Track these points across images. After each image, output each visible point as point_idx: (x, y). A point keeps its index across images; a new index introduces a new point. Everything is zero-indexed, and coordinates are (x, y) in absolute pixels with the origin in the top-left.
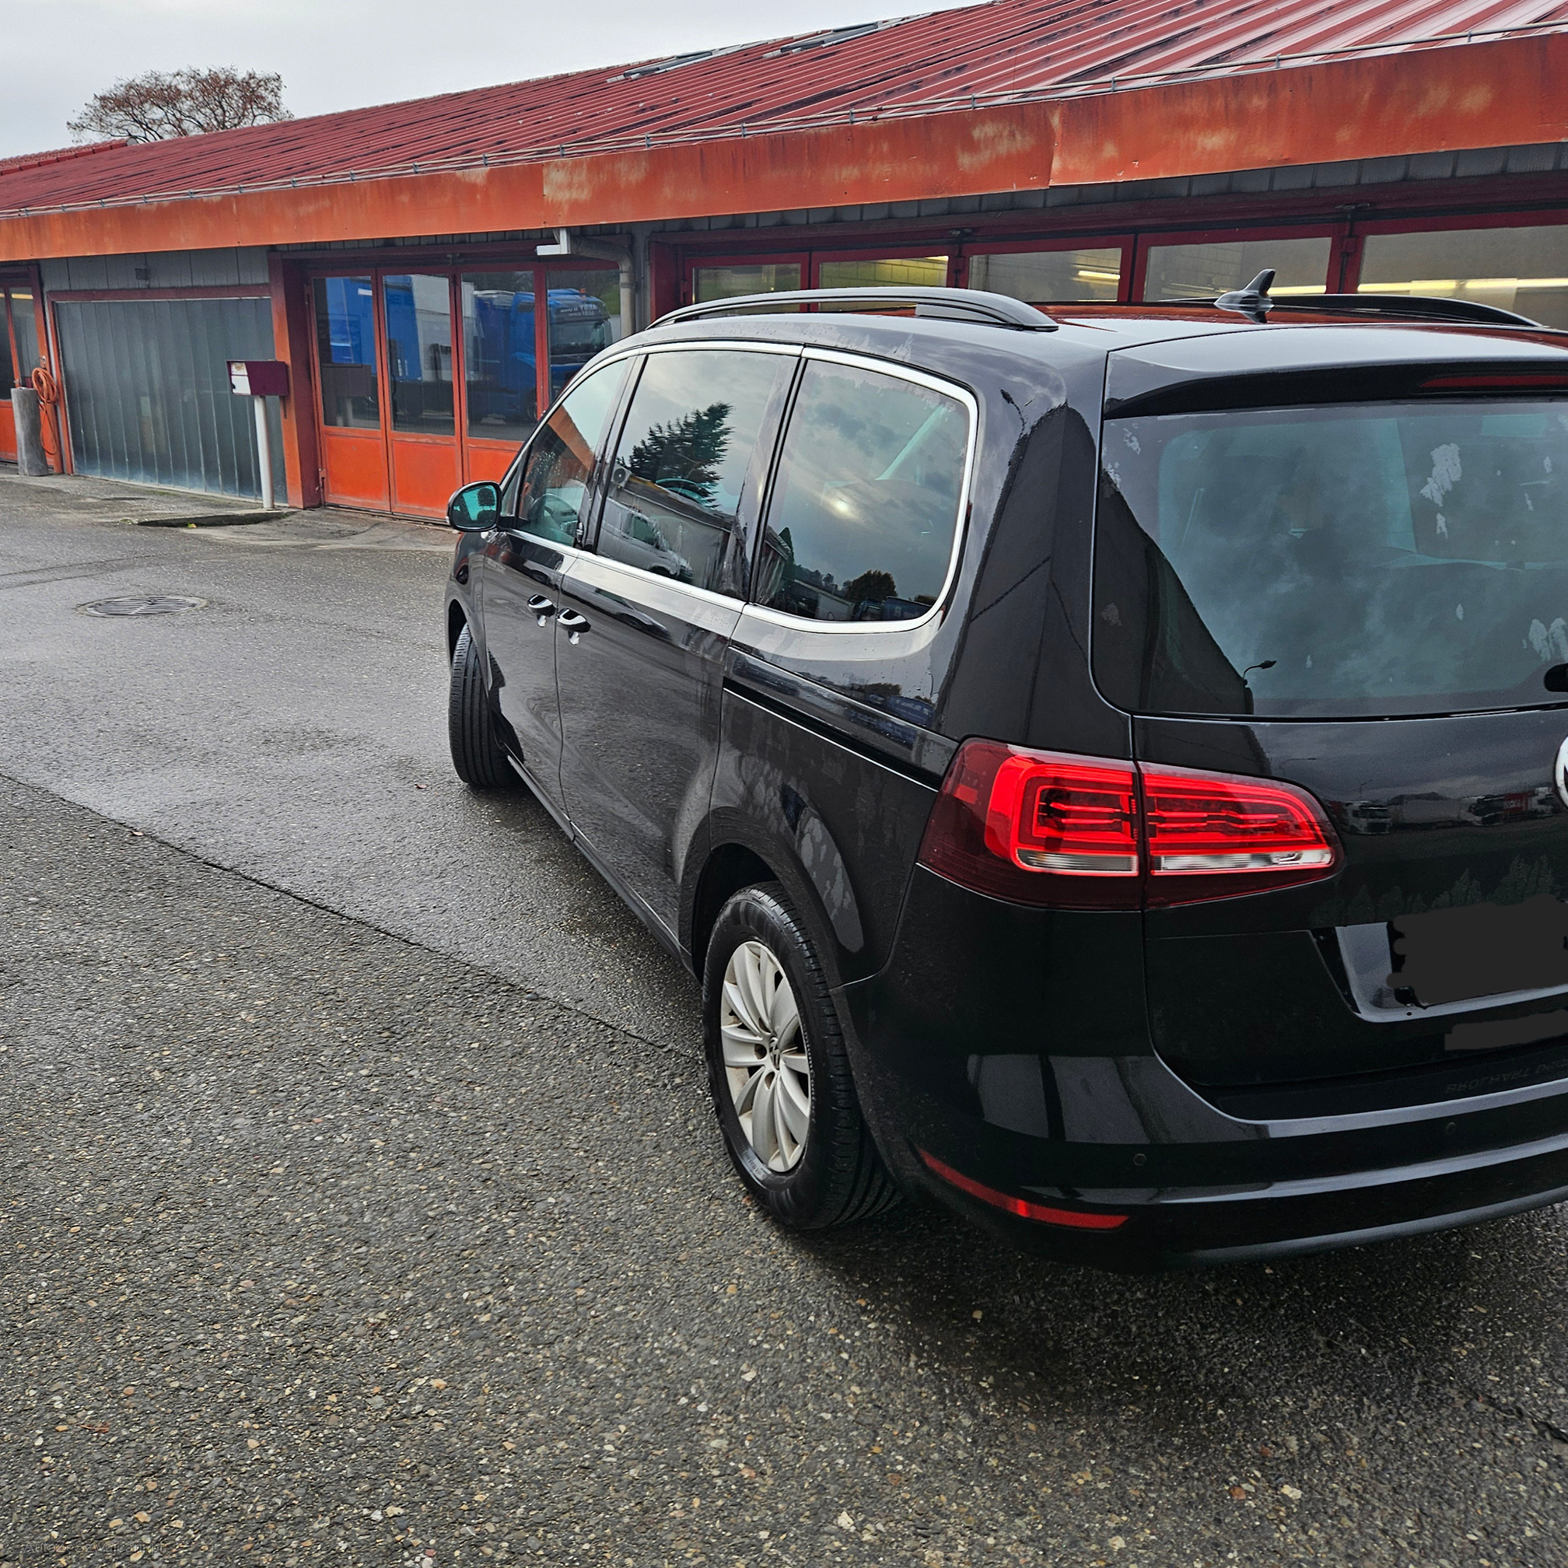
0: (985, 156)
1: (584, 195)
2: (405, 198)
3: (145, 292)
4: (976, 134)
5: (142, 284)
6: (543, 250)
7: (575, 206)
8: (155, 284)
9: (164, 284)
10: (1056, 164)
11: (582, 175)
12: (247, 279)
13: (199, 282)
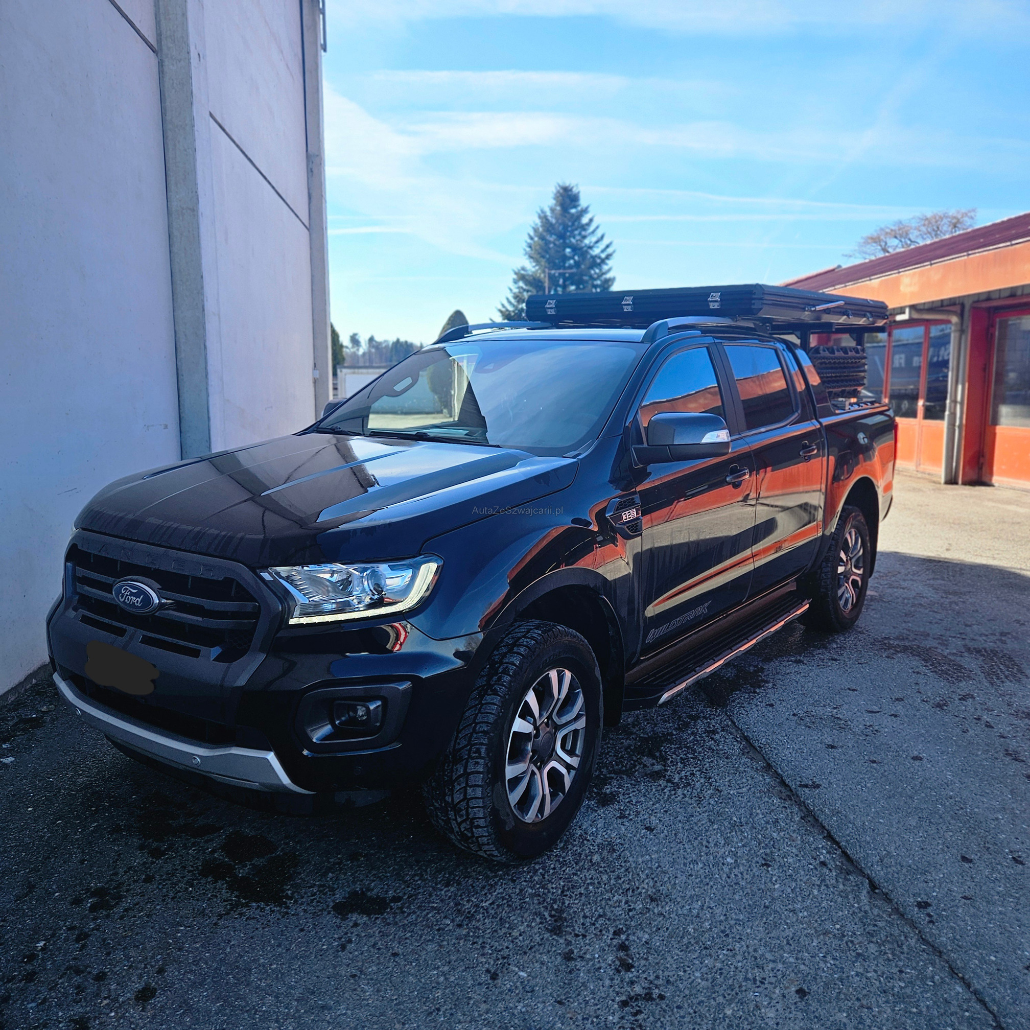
1: (914, 289)
6: (899, 318)
7: (913, 294)
11: (916, 279)
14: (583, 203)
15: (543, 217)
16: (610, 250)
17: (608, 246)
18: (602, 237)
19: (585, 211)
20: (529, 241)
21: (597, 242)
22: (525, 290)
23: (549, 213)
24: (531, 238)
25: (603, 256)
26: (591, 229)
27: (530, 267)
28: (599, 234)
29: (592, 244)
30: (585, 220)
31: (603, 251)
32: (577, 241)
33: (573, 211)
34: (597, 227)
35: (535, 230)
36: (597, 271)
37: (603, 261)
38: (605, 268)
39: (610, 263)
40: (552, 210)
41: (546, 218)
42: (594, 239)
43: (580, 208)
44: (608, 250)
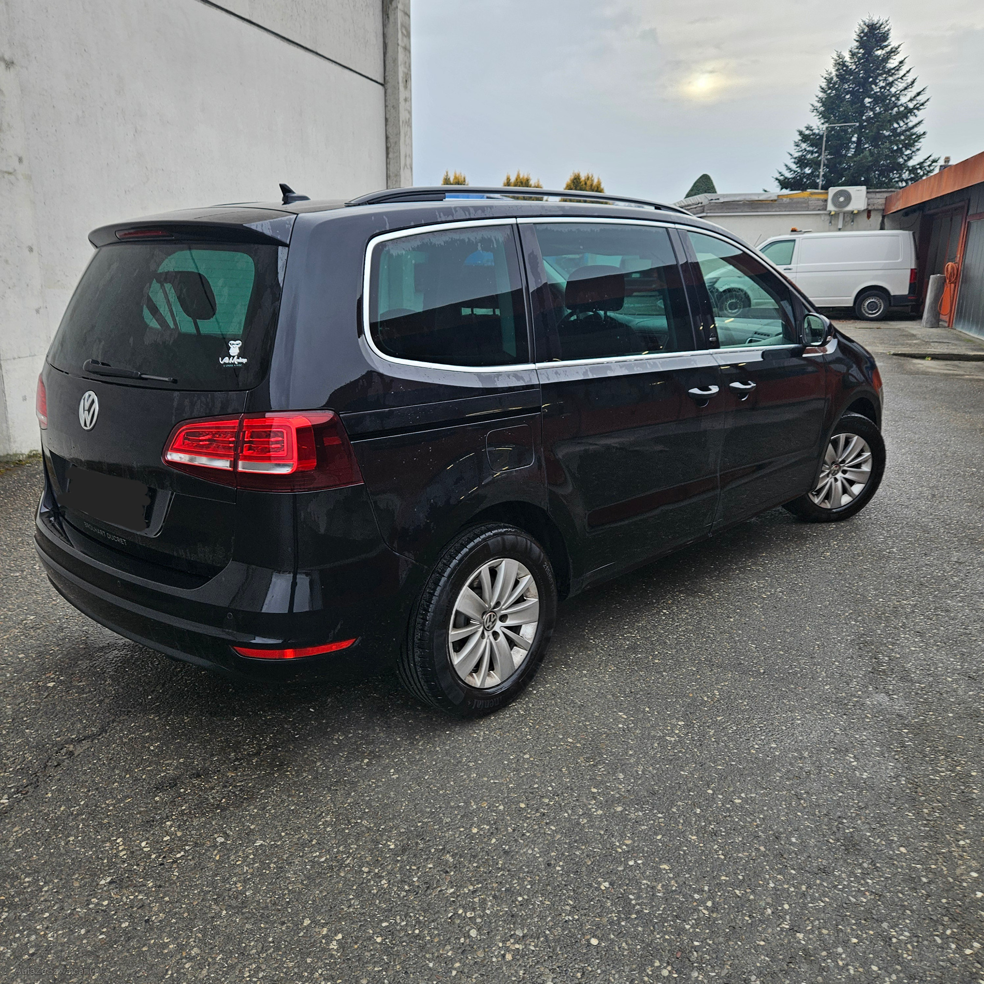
14: (893, 41)
15: (841, 64)
16: (921, 98)
17: (919, 94)
18: (913, 82)
19: (894, 51)
20: (821, 95)
21: (906, 88)
22: (809, 152)
23: (847, 57)
24: (823, 90)
25: (911, 105)
26: (901, 73)
27: (818, 125)
28: (909, 78)
29: (898, 92)
30: (892, 63)
31: (911, 100)
32: (881, 88)
33: (879, 53)
34: (908, 72)
35: (829, 81)
36: (902, 124)
37: (909, 111)
38: (912, 120)
39: (920, 114)
40: (853, 55)
41: (843, 64)
42: (901, 85)
43: (888, 49)
44: (918, 98)
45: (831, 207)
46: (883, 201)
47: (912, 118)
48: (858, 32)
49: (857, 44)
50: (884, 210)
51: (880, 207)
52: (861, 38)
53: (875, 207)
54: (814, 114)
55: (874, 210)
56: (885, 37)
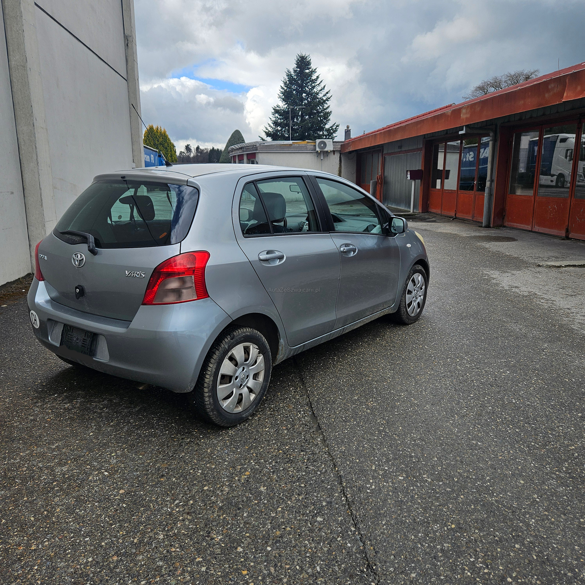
0: (551, 93)
1: (468, 116)
2: (436, 121)
3: (400, 152)
4: (550, 87)
5: (400, 150)
6: (460, 133)
7: (466, 118)
8: (402, 150)
9: (404, 150)
10: (565, 94)
11: (469, 110)
12: (419, 147)
13: (410, 148)
17: (327, 93)
18: (324, 87)
19: (314, 71)
20: (282, 90)
21: (321, 90)
22: (279, 119)
24: (283, 88)
25: (325, 98)
26: (318, 83)
27: (282, 105)
28: (322, 85)
29: (318, 92)
30: (314, 77)
34: (321, 82)
36: (321, 107)
39: (329, 103)
41: (291, 75)
42: (319, 88)
43: (311, 70)
44: (327, 95)
45: (318, 149)
46: (340, 146)
47: (325, 105)
48: (296, 59)
49: (296, 66)
50: (340, 151)
51: (339, 149)
52: (298, 63)
53: (337, 149)
54: (280, 99)
55: (336, 151)
56: (309, 63)
